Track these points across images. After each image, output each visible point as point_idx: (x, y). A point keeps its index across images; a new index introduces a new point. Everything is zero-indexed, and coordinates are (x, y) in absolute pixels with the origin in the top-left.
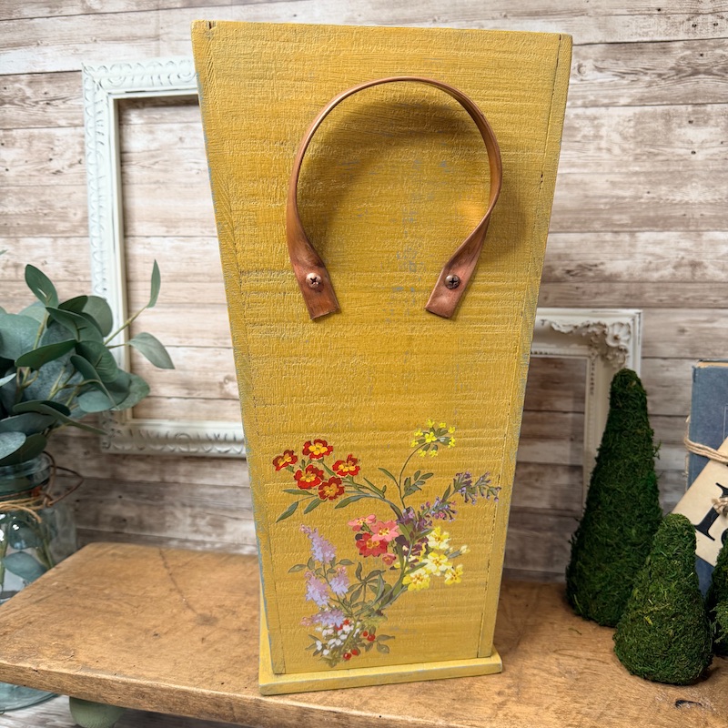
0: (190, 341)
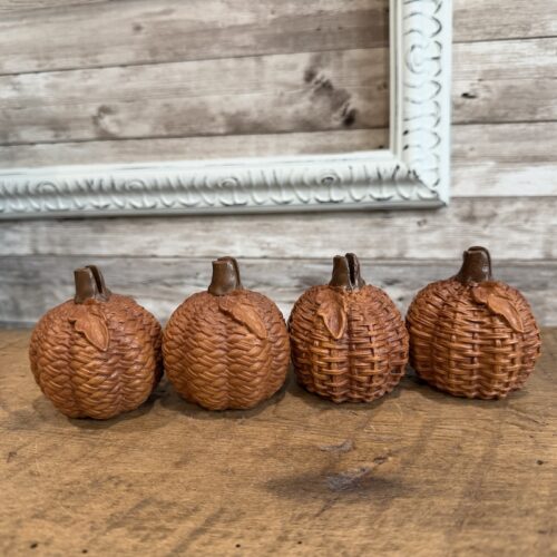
0: (52, 62)
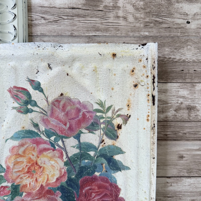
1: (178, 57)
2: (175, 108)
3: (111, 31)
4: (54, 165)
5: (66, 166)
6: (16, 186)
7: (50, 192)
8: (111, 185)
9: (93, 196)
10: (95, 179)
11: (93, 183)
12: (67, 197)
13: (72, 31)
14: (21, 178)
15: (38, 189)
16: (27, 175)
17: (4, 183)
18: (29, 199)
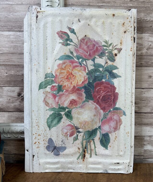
1: (149, 19)
2: (146, 48)
3: (111, 3)
4: (81, 75)
5: (87, 75)
6: (60, 86)
7: (78, 89)
8: (111, 86)
9: (101, 93)
10: (103, 83)
11: (101, 85)
12: (87, 92)
13: (90, 3)
14: (63, 82)
15: (72, 88)
16: (66, 80)
17: (54, 84)
18: (67, 93)
